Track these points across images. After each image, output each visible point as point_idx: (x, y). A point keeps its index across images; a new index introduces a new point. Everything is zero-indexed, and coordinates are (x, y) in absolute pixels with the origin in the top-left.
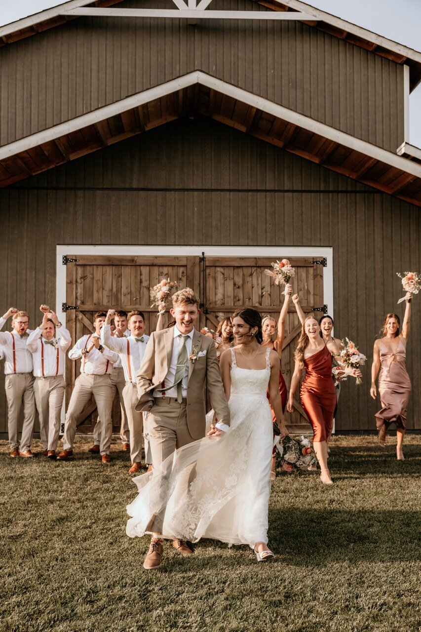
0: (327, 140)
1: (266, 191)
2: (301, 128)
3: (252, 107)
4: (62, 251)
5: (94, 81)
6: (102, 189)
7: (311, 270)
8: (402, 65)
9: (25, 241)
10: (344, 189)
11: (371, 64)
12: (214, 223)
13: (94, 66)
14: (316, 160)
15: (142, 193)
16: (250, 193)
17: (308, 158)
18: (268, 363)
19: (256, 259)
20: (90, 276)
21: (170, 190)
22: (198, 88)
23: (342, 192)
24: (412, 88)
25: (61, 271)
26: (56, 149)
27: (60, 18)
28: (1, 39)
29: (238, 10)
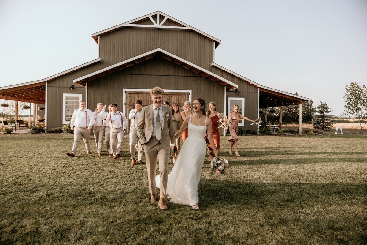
0: (189, 65)
1: (176, 76)
2: (184, 63)
3: (172, 57)
4: (124, 90)
5: (132, 43)
6: (135, 74)
7: (186, 96)
8: (213, 41)
9: (115, 87)
10: (195, 76)
11: (205, 41)
12: (163, 84)
13: (132, 39)
14: (188, 69)
16: (172, 76)
17: (186, 68)
18: (206, 123)
19: (173, 93)
20: (131, 96)
22: (159, 52)
24: (216, 47)
25: (124, 95)
26: (124, 65)
27: (123, 26)
28: (107, 32)
29: (170, 26)
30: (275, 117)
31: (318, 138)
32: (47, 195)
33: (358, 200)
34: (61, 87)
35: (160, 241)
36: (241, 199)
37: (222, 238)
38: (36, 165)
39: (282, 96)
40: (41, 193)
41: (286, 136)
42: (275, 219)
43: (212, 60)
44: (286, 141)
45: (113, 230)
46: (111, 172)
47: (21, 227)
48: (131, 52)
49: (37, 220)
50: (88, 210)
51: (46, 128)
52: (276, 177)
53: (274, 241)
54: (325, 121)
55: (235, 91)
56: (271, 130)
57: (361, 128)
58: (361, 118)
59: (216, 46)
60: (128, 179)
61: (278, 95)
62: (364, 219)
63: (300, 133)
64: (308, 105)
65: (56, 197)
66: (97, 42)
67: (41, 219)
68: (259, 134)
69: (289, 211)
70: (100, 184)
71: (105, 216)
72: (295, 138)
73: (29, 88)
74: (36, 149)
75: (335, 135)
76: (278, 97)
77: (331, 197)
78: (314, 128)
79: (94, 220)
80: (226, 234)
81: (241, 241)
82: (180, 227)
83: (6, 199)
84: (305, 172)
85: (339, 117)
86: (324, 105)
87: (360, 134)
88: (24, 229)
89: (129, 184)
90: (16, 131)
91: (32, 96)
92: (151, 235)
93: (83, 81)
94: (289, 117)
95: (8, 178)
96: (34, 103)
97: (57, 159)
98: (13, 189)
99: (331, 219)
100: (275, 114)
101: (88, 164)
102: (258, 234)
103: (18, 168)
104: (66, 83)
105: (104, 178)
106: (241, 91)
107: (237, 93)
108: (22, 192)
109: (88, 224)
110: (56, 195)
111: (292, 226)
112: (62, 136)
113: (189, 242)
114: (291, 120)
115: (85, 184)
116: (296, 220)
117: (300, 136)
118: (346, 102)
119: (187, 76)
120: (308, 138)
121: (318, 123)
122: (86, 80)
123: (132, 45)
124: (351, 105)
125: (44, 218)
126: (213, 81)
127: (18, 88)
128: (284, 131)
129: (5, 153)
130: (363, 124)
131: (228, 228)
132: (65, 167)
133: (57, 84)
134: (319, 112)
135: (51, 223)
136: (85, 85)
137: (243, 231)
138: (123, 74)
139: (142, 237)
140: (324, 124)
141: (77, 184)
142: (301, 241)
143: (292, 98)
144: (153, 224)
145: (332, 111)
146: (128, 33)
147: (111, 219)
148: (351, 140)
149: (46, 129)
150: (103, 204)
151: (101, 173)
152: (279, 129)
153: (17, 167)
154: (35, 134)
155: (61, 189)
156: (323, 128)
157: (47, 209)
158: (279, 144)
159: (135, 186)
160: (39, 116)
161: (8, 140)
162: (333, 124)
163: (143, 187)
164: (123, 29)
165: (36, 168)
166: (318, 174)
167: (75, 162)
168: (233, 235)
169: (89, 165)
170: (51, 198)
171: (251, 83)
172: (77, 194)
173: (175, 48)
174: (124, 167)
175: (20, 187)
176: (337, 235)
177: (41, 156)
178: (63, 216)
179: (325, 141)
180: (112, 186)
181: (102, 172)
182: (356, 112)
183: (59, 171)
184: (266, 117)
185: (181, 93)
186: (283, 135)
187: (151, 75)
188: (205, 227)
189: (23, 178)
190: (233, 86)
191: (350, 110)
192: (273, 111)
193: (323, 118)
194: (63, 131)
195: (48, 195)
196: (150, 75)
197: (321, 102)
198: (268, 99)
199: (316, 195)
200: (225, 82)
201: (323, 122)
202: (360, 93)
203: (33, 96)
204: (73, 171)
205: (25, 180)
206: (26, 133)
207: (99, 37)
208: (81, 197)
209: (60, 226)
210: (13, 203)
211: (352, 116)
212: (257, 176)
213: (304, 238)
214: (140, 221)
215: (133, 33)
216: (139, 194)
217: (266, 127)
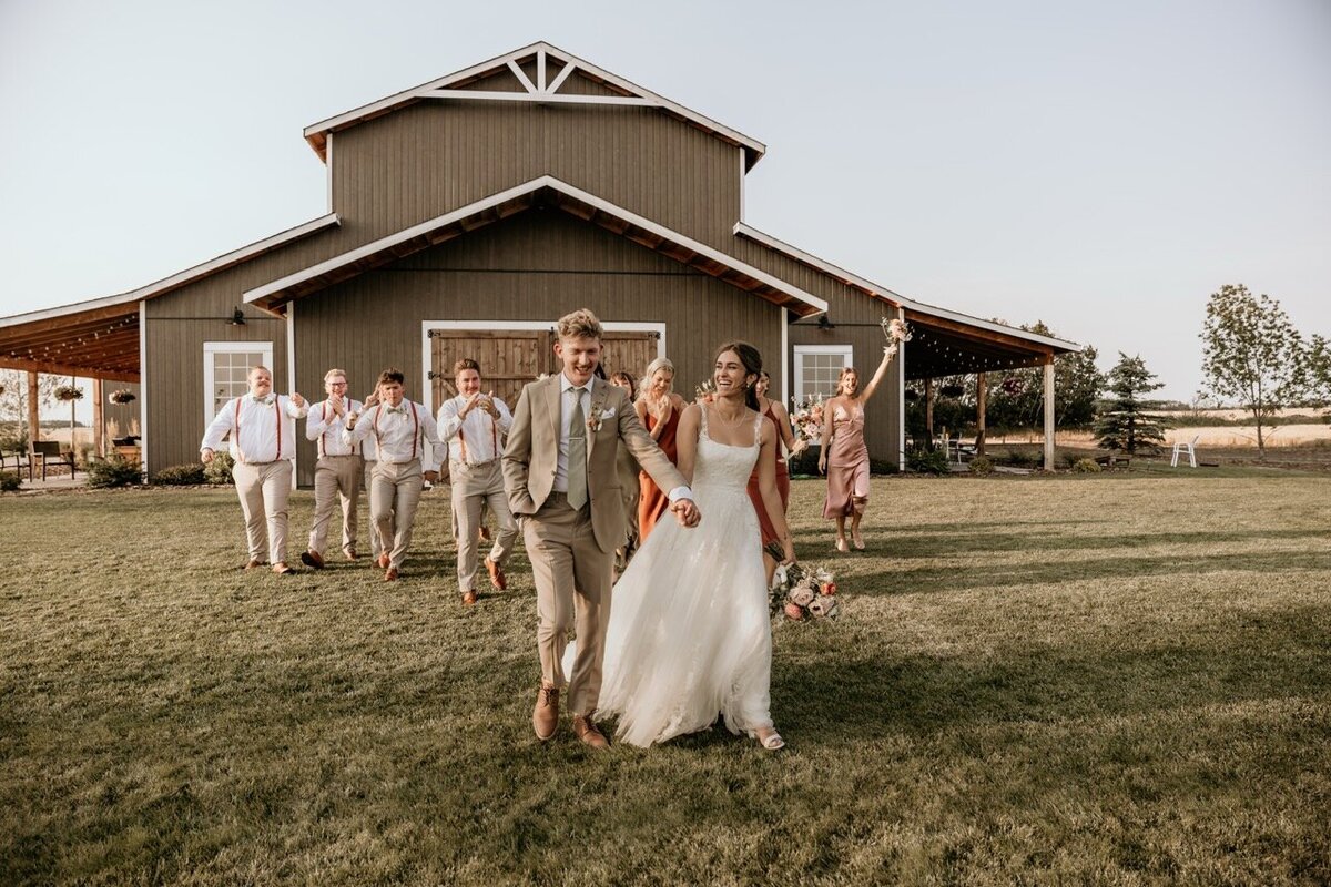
0: (656, 235)
1: (607, 273)
2: (635, 226)
3: (592, 207)
4: (427, 326)
5: (448, 157)
6: (463, 270)
7: (647, 343)
8: (738, 148)
9: (393, 316)
10: (676, 271)
11: (710, 147)
12: (562, 301)
13: (448, 144)
14: (652, 247)
15: (498, 274)
16: (593, 275)
17: (643, 244)
18: (757, 437)
20: (452, 348)
21: (523, 271)
22: (547, 190)
23: (674, 274)
24: (748, 169)
25: (427, 343)
26: (422, 238)
27: (415, 98)
28: (359, 119)
29: (584, 94)
30: (965, 409)
31: (1106, 480)
32: (193, 690)
33: (1211, 674)
34: (195, 319)
35: (582, 812)
36: (840, 683)
37: (775, 796)
38: (135, 595)
39: (984, 337)
40: (172, 684)
41: (999, 476)
42: (943, 737)
43: (735, 214)
44: (999, 492)
45: (430, 787)
46: (399, 612)
47: (132, 786)
48: (447, 191)
49: (178, 766)
50: (341, 731)
51: (144, 467)
52: (955, 613)
53: (937, 798)
54: (1138, 421)
55: (817, 321)
56: (948, 456)
57: (1261, 443)
58: (1259, 407)
59: (749, 165)
60: (461, 631)
61: (968, 333)
62: (1221, 727)
63: (1048, 466)
64: (1082, 366)
65: (225, 696)
66: (324, 156)
67: (189, 760)
68: (905, 472)
69: (989, 715)
70: (367, 650)
71: (397, 744)
72: (1029, 482)
73: (77, 323)
74: (121, 542)
75: (1170, 470)
76: (972, 339)
77: (1128, 669)
78: (1101, 445)
79: (364, 759)
80: (789, 785)
81: (835, 804)
82: (643, 770)
83: (58, 706)
84: (1054, 595)
85: (1192, 406)
86: (1132, 363)
87: (1257, 463)
88: (140, 790)
89: (465, 647)
90: (35, 480)
91: (88, 353)
92: (551, 797)
93: (278, 296)
94: (1013, 411)
95: (47, 641)
96: (95, 378)
97: (203, 573)
98: (76, 673)
99: (1120, 734)
100: (965, 399)
101: (314, 588)
102: (888, 783)
103: (72, 607)
104: (213, 304)
105: (379, 630)
106: (840, 322)
107: (826, 329)
108: (105, 682)
109: (348, 770)
110: (226, 688)
111: (997, 757)
112: (206, 495)
113: (675, 811)
114: (1022, 420)
115: (315, 652)
116: (1009, 740)
117: (1049, 476)
118: (1208, 352)
119: (647, 274)
120: (1073, 483)
121: (1114, 427)
122: (288, 293)
123: (448, 164)
124: (1225, 363)
125: (199, 758)
126: (740, 289)
127: (39, 325)
128: (993, 461)
129: (15, 559)
130: (1266, 430)
131: (796, 768)
132: (238, 599)
133: (182, 308)
134: (1114, 389)
135: (225, 771)
136: (284, 310)
137: (843, 776)
138: (422, 270)
139: (523, 802)
140: (1135, 431)
141: (289, 654)
142: (1020, 796)
143: (1017, 344)
144: (557, 764)
145: (1162, 385)
146: (432, 122)
147: (420, 756)
148: (1222, 486)
149: (145, 470)
150: (385, 710)
151: (366, 615)
152: (975, 452)
153: (71, 604)
154: (108, 491)
155: (237, 671)
156: (1131, 447)
157: (204, 733)
158: (972, 506)
159: (486, 654)
160: (112, 423)
161: (12, 513)
162: (1166, 431)
163: (513, 656)
164: (416, 106)
165: (135, 606)
166: (1094, 600)
167: (270, 582)
168: (810, 789)
169: (319, 590)
170: (207, 697)
171: (875, 291)
172: (294, 683)
173: (603, 175)
174: (442, 593)
175: (95, 667)
176: (1130, 778)
177: (144, 566)
178: (260, 752)
179: (1132, 492)
180: (409, 655)
181: (369, 613)
182: (1243, 386)
183: (221, 613)
184: (930, 413)
185: (627, 333)
186: (991, 474)
187: (518, 271)
188: (723, 767)
189: (98, 639)
190: (811, 307)
191: (1222, 381)
192: (955, 391)
193: (1131, 411)
194: (209, 477)
195: (197, 690)
196: (516, 271)
197: (1124, 356)
198: (933, 347)
199: (1081, 664)
200: (781, 292)
201: (1132, 425)
202: (1253, 321)
203: (93, 352)
204: (269, 613)
205: (107, 645)
206: (71, 489)
207: (330, 138)
208: (309, 694)
209: (258, 781)
210: (85, 716)
211: (1227, 401)
212: (891, 611)
213: (1030, 788)
214: (512, 757)
215: (450, 123)
216: (501, 677)
217: (931, 448)
